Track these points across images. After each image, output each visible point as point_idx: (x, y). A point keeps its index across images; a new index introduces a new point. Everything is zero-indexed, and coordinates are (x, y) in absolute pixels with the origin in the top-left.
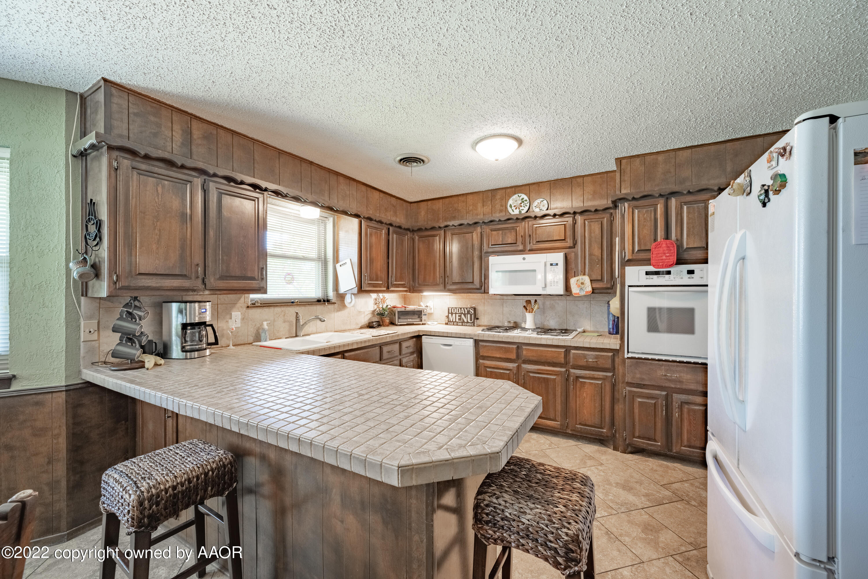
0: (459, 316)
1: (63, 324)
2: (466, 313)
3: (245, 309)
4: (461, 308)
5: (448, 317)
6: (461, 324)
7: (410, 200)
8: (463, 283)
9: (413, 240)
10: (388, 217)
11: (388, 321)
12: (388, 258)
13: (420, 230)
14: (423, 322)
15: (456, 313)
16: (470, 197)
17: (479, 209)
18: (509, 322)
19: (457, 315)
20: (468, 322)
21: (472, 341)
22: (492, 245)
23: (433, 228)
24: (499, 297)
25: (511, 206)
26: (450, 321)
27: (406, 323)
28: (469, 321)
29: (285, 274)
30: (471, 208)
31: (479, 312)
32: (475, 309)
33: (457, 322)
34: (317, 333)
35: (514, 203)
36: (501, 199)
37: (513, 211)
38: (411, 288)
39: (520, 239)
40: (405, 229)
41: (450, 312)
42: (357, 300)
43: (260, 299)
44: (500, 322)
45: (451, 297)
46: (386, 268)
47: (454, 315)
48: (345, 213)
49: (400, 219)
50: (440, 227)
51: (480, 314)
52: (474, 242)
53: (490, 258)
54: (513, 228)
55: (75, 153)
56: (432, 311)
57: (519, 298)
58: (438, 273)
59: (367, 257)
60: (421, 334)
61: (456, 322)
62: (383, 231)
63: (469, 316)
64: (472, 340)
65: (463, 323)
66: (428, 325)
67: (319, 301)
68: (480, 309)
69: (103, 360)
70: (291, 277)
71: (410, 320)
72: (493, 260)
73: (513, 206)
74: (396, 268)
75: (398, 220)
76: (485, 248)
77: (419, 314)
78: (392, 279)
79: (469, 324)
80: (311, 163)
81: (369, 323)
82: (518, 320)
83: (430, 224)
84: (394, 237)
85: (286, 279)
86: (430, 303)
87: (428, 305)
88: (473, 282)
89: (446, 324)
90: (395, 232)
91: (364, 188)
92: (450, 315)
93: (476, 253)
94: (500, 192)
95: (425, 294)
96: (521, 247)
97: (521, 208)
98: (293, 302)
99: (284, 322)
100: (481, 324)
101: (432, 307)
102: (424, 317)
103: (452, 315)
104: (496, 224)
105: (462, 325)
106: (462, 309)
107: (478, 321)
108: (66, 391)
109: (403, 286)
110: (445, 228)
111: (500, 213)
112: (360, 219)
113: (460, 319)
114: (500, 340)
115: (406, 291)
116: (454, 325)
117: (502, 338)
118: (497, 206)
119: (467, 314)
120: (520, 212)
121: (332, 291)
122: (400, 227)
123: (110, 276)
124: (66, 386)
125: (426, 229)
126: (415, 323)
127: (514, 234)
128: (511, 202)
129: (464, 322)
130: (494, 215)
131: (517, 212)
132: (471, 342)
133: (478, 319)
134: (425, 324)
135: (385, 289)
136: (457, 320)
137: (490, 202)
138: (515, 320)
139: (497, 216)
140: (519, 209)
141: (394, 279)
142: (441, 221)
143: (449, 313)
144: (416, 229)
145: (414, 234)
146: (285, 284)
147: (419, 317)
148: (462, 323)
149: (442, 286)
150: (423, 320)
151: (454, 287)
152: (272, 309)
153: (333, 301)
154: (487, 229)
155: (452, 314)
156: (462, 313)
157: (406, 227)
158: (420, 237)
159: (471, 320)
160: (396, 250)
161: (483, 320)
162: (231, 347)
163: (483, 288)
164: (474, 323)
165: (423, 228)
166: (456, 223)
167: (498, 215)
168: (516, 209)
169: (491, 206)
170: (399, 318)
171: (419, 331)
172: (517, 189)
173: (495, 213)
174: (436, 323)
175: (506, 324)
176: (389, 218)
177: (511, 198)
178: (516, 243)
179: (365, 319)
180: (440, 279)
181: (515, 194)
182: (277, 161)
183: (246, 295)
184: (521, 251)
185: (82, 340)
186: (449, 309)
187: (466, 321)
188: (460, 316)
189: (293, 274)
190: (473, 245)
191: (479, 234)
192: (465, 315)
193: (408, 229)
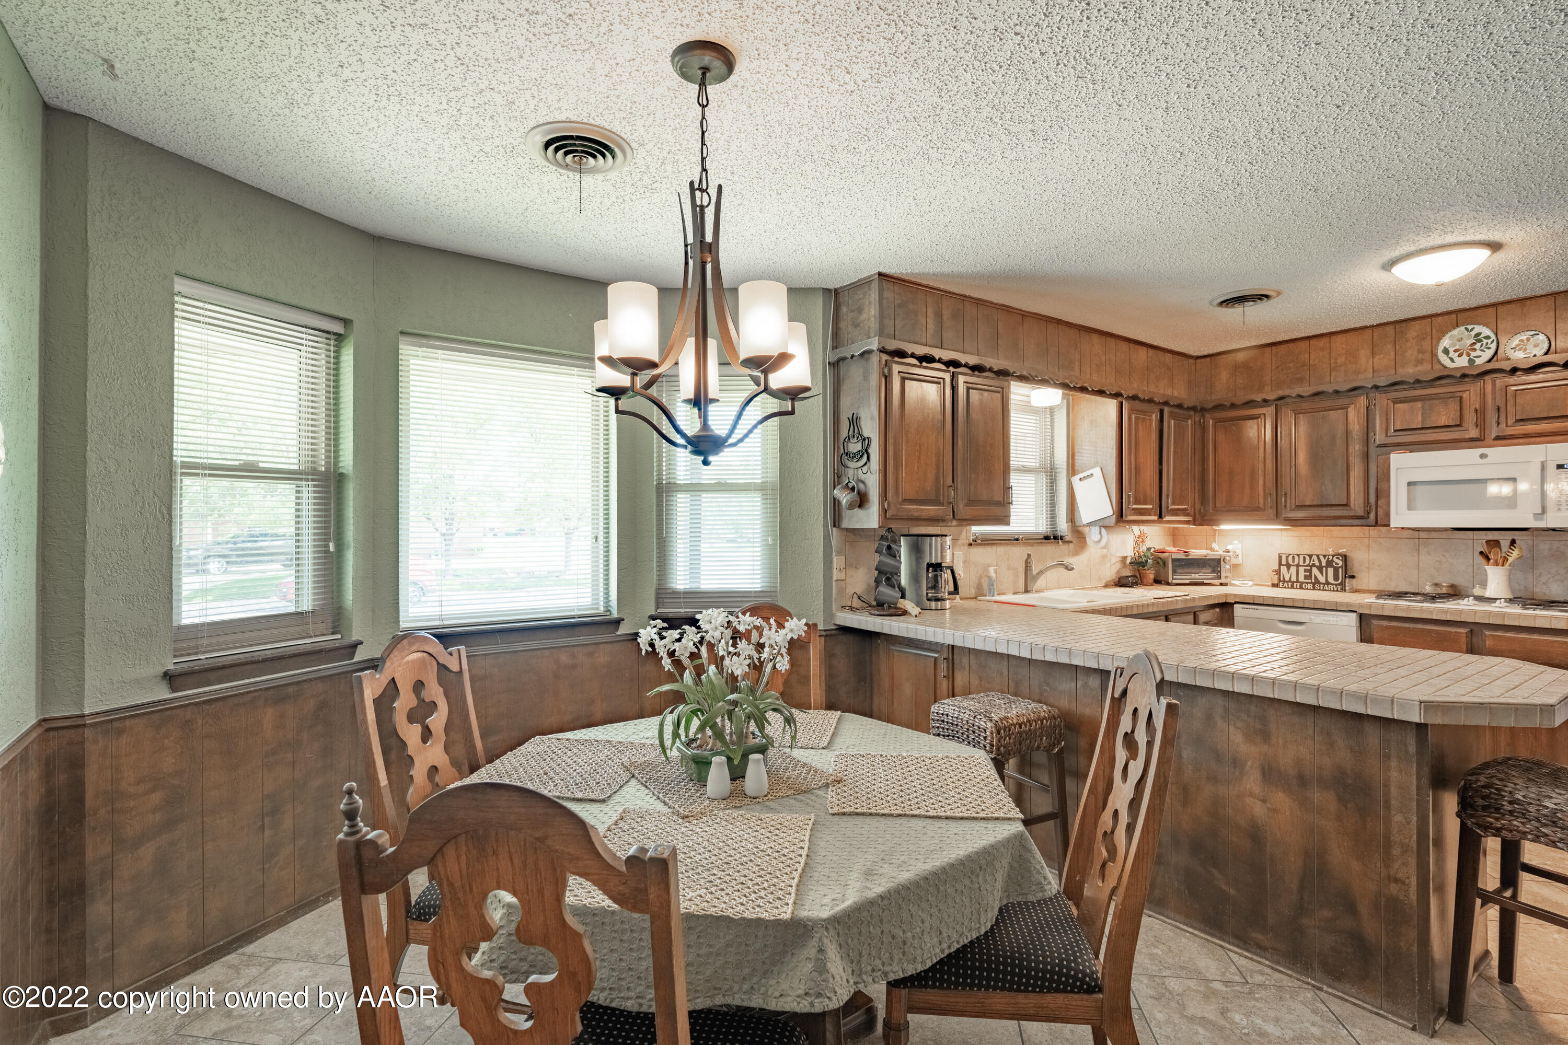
0: (1306, 570)
1: (821, 559)
2: (1324, 564)
3: (966, 547)
4: (1310, 556)
5: (1278, 572)
6: (1311, 586)
7: (1196, 354)
8: (1322, 506)
9: (1204, 428)
10: (1162, 389)
11: (1152, 576)
12: (1161, 463)
13: (1219, 407)
14: (1223, 581)
15: (1298, 566)
16: (1338, 341)
17: (1363, 361)
18: (1436, 585)
19: (1301, 569)
20: (1328, 583)
21: (1354, 616)
22: (1395, 431)
23: (1250, 404)
24: (1407, 533)
25: (1446, 351)
26: (1284, 581)
27: (1188, 582)
28: (1331, 580)
30: (1341, 360)
31: (1356, 564)
32: (1345, 558)
33: (1302, 583)
35: (1453, 345)
36: (1421, 338)
37: (1452, 360)
38: (1197, 516)
39: (1470, 417)
40: (1189, 409)
41: (1284, 562)
42: (1110, 536)
43: (982, 534)
44: (1411, 583)
45: (1290, 533)
46: (1157, 481)
47: (1293, 569)
48: (1083, 389)
49: (1178, 391)
50: (1265, 401)
51: (1355, 569)
52: (1350, 427)
53: (1392, 455)
54: (1452, 395)
55: (832, 360)
56: (1239, 560)
57: (1463, 537)
58: (1261, 488)
59: (1131, 464)
60: (1231, 600)
61: (1297, 581)
62: (1154, 416)
63: (1331, 571)
64: (1354, 614)
65: (1316, 584)
66: (1234, 585)
67: (1047, 538)
68: (1359, 556)
69: (849, 604)
71: (1197, 576)
72: (1398, 460)
73: (1451, 350)
74: (1174, 479)
75: (1176, 394)
76: (1379, 437)
77: (1214, 565)
78: (1168, 502)
79: (1331, 587)
81: (1120, 579)
82: (1460, 581)
83: (1242, 398)
84: (1170, 425)
86: (1234, 546)
87: (1229, 547)
88: (1347, 505)
89: (1274, 585)
90: (1172, 416)
91: (1124, 346)
92: (1284, 569)
93: (1356, 448)
94: (1417, 325)
95: (1224, 527)
96: (1473, 433)
97: (1473, 354)
98: (1017, 540)
99: (1009, 569)
100: (1359, 587)
101: (1239, 552)
102: (1224, 572)
103: (1288, 568)
104: (1405, 390)
105: (1314, 589)
106: (1315, 557)
107: (1354, 581)
108: (826, 636)
109: (1184, 512)
110: (1279, 403)
111: (1416, 366)
112: (1120, 399)
113: (1307, 577)
114: (1425, 616)
115: (1188, 522)
116: (1292, 587)
117: (1431, 612)
118: (1409, 352)
119: (1327, 567)
120: (1471, 361)
121: (1065, 521)
122: (1180, 406)
123: (881, 504)
124: (825, 631)
125: (1233, 406)
126: (1206, 581)
127: (1454, 406)
128: (1445, 342)
129: (1317, 581)
130: (1400, 371)
131: (1462, 362)
132: (1353, 618)
133: (1353, 577)
134: (1226, 584)
135: (1156, 518)
136: (1302, 579)
137: (1389, 346)
138: (1452, 582)
139: (1409, 371)
140: (1468, 355)
141: (1170, 501)
142: (1268, 388)
143: (1280, 564)
144: (1210, 406)
145: (1204, 416)
147: (1214, 571)
148: (1314, 584)
149: (1271, 512)
150: (1222, 577)
151: (1301, 514)
152: (994, 549)
153: (1067, 538)
154: (1381, 400)
155: (1288, 566)
156: (1314, 565)
157: (1191, 405)
158: (1217, 421)
159: (1336, 578)
160: (1175, 448)
161: (1365, 581)
163: (1372, 516)
164: (1343, 585)
165: (1228, 404)
166: (1306, 390)
167: (1411, 371)
168: (1460, 355)
169: (1392, 354)
170: (1174, 572)
171: (1226, 595)
172: (1460, 316)
173: (1403, 367)
174: (1251, 583)
175: (1428, 589)
176: (1162, 391)
177: (1448, 335)
178: (1459, 425)
179: (1111, 571)
180: (1265, 498)
181: (1457, 326)
183: (968, 527)
184: (1472, 440)
185: (835, 578)
186: (1280, 557)
187: (1322, 580)
188: (1310, 571)
190: (1347, 433)
191: (1363, 410)
192: (1320, 568)
193: (1194, 408)
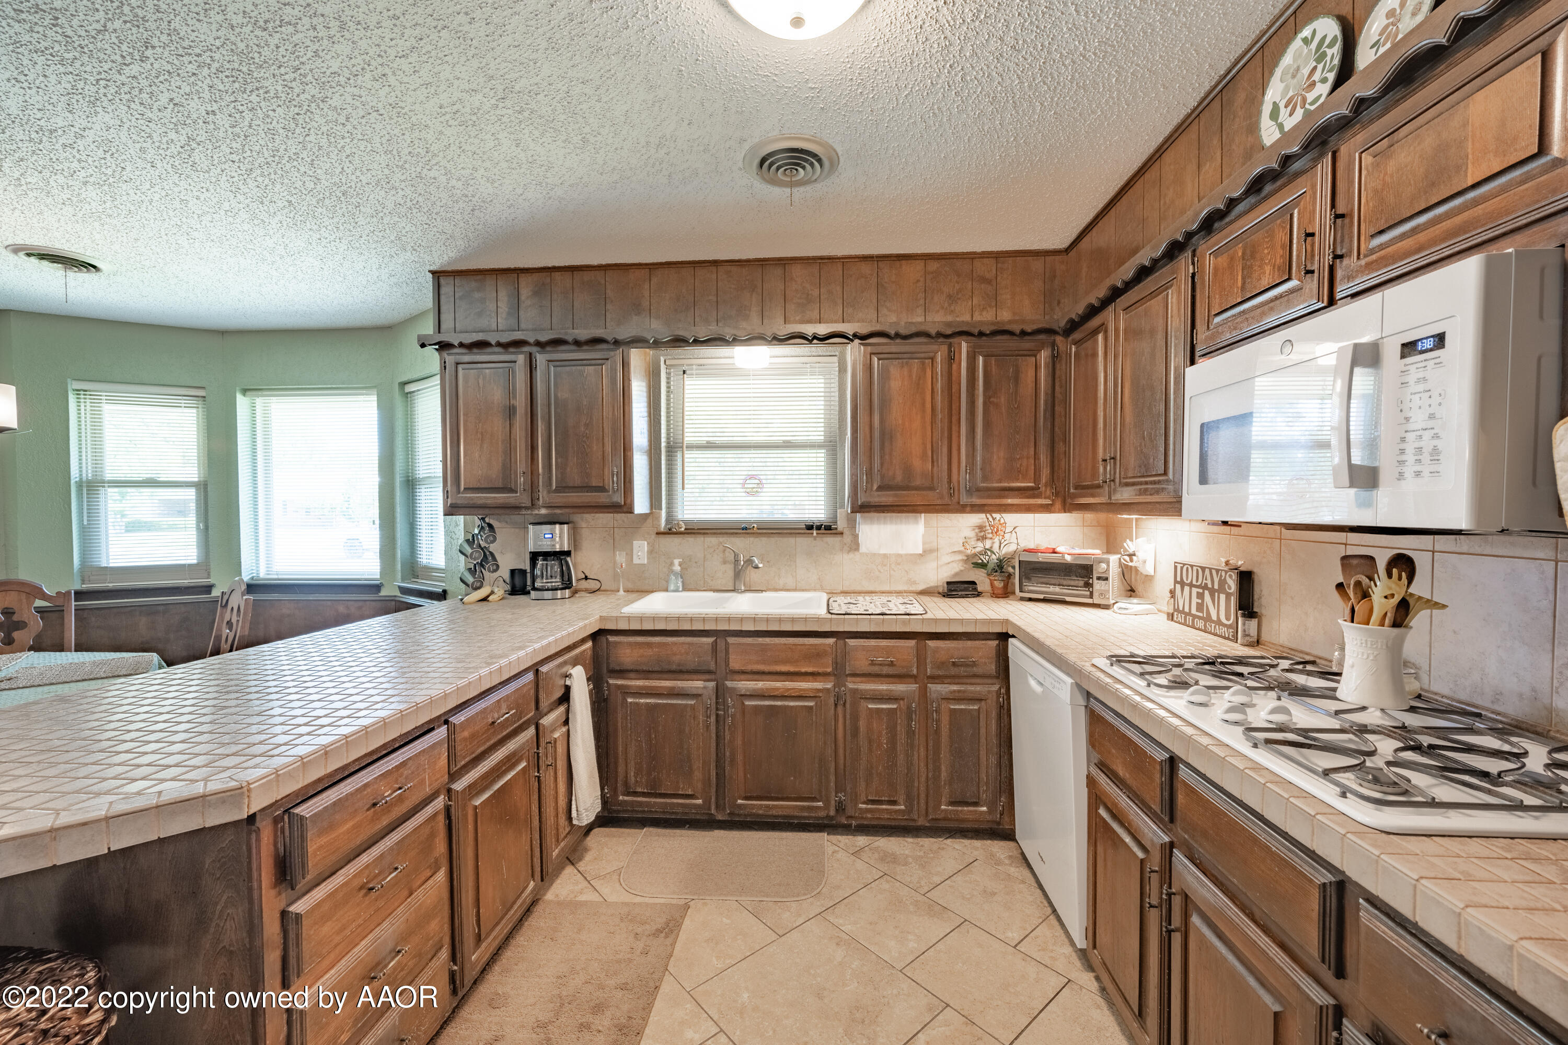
0: (1199, 595)
2: (1217, 585)
3: (653, 536)
4: (1203, 569)
5: (1173, 594)
6: (1202, 625)
9: (1070, 358)
14: (1096, 600)
15: (1192, 585)
19: (1195, 591)
20: (1219, 622)
21: (1069, 685)
26: (1178, 610)
27: (1041, 597)
29: (743, 477)
32: (1246, 577)
33: (1195, 617)
34: (795, 590)
36: (1250, 100)
37: (1281, 128)
41: (1179, 579)
47: (1187, 590)
51: (1263, 599)
52: (1170, 324)
54: (1282, 212)
56: (1150, 570)
58: (1100, 450)
61: (1190, 613)
62: (938, 357)
63: (1222, 598)
65: (1208, 624)
67: (812, 527)
68: (1268, 576)
70: (757, 481)
71: (1057, 589)
72: (1191, 382)
75: (1004, 316)
76: (1200, 335)
79: (1222, 630)
80: (715, 263)
84: (975, 365)
85: (746, 486)
88: (1166, 475)
89: (1169, 617)
90: (980, 351)
92: (1178, 588)
93: (1174, 362)
97: (1310, 97)
98: (746, 528)
102: (1098, 586)
103: (1183, 590)
105: (1206, 632)
106: (1207, 571)
109: (1021, 492)
111: (1244, 165)
113: (1200, 607)
116: (1185, 624)
119: (1219, 591)
122: (1002, 333)
125: (1081, 318)
126: (1068, 599)
129: (1208, 619)
134: (1102, 607)
136: (1194, 611)
140: (1304, 103)
141: (978, 477)
143: (1176, 582)
145: (1068, 342)
146: (744, 494)
147: (1086, 583)
148: (1206, 622)
150: (1096, 594)
151: (1126, 493)
152: (700, 539)
153: (838, 528)
154: (1204, 256)
155: (1182, 585)
156: (1206, 586)
159: (1227, 616)
160: (988, 398)
162: (621, 592)
164: (1233, 627)
168: (1292, 111)
180: (1103, 467)
182: (647, 286)
186: (1176, 567)
187: (1214, 617)
188: (1203, 597)
189: (762, 477)
190: (1167, 338)
192: (1212, 592)
